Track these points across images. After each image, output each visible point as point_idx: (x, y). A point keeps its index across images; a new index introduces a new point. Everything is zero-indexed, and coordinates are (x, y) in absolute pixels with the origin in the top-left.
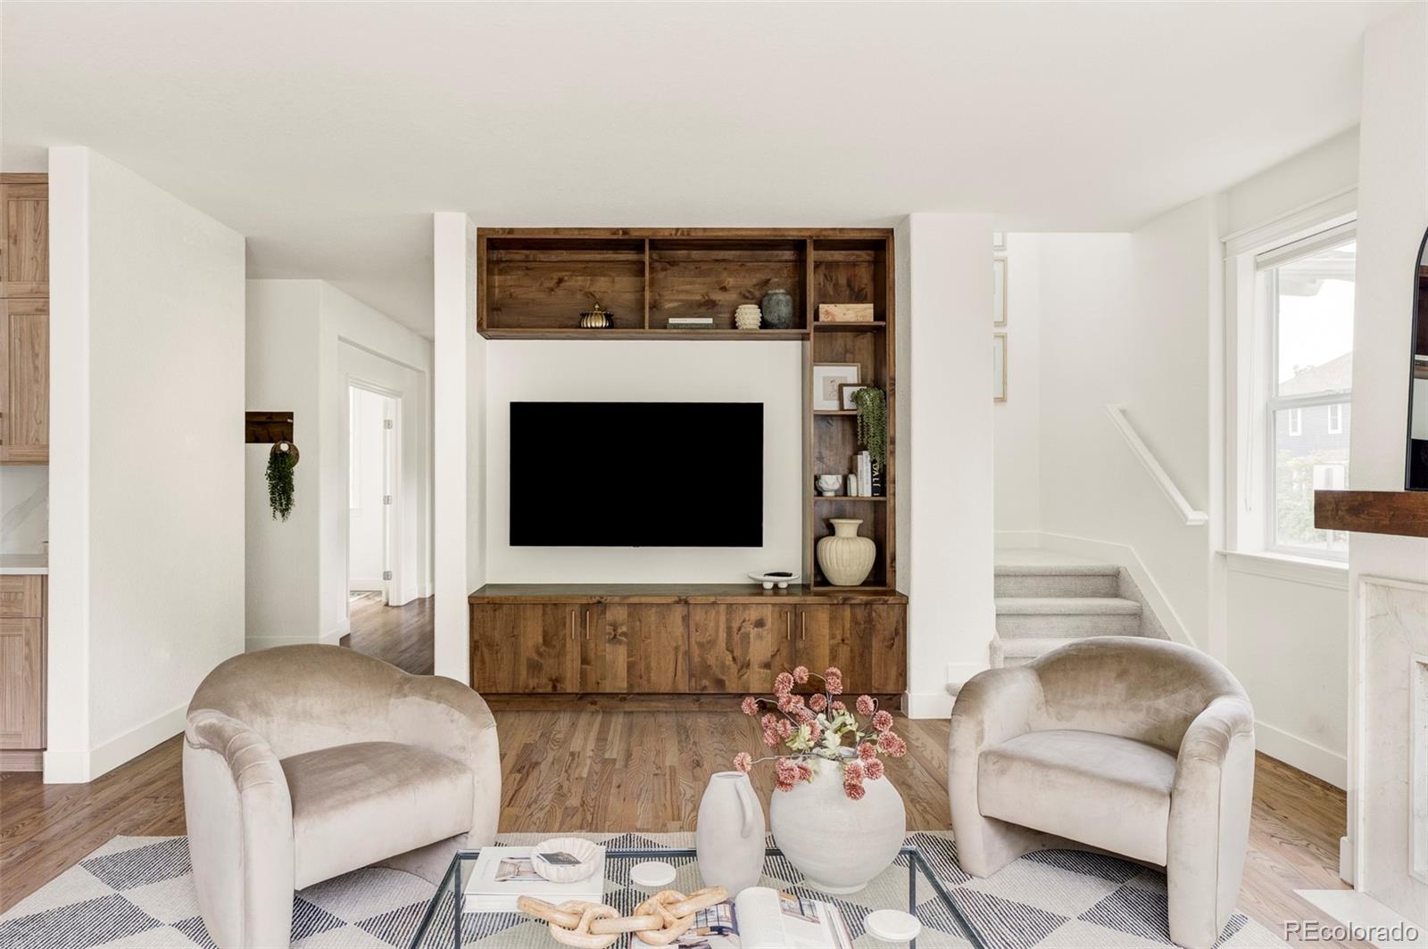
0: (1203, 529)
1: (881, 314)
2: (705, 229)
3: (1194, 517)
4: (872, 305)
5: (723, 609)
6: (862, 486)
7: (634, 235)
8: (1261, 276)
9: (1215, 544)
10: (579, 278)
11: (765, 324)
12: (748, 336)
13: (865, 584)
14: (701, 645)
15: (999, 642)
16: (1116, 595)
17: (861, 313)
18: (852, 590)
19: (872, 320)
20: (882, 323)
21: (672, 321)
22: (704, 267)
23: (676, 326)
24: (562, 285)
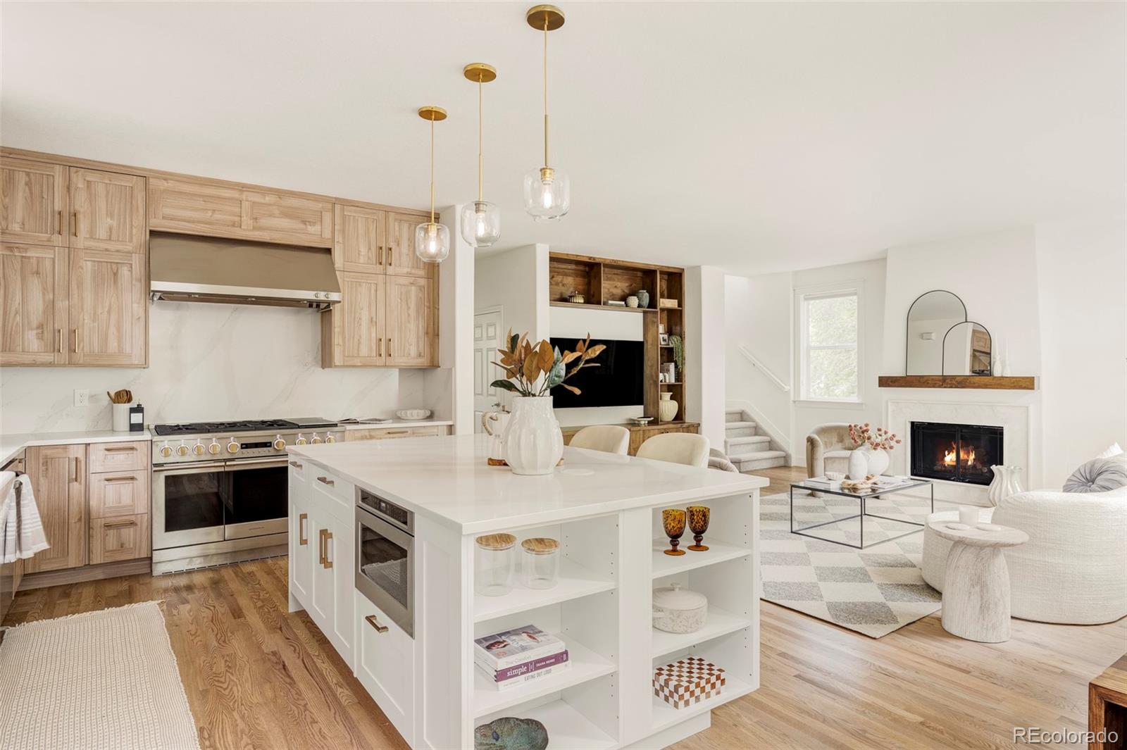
0: (788, 392)
1: (680, 304)
2: (623, 261)
3: (787, 388)
4: (676, 301)
5: (641, 432)
6: (671, 378)
7: (597, 261)
8: (806, 302)
9: (792, 398)
10: (561, 277)
11: (639, 306)
12: (633, 310)
13: (673, 420)
14: (634, 449)
15: (727, 440)
16: (742, 421)
17: (671, 303)
18: (668, 423)
19: (677, 306)
20: (680, 308)
21: (610, 302)
22: (610, 276)
23: (612, 305)
24: (554, 279)
